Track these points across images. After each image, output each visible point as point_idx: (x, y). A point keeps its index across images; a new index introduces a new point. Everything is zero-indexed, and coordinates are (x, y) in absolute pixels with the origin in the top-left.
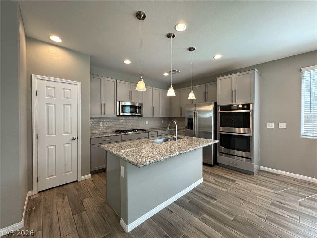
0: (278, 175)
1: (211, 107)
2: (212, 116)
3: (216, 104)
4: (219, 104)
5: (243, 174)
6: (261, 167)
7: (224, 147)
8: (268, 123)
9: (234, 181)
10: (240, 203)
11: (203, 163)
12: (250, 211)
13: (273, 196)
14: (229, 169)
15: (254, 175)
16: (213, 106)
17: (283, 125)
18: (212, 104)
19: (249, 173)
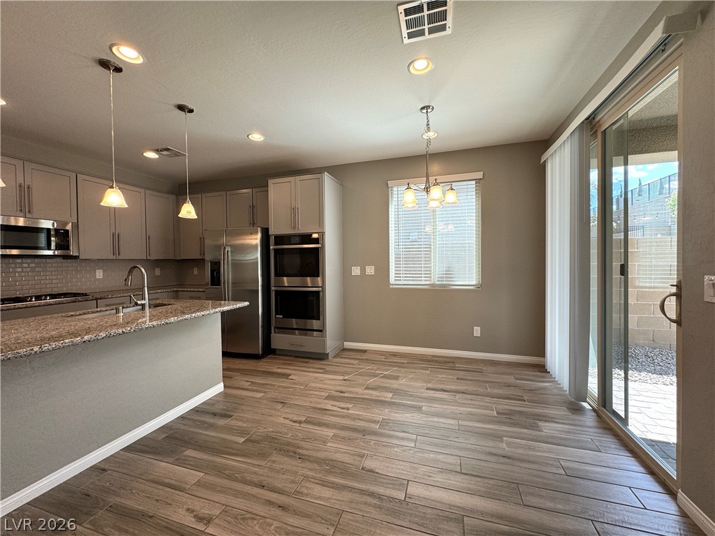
0: (364, 351)
1: (256, 240)
2: (257, 258)
3: (265, 233)
4: (273, 231)
5: (311, 361)
6: (346, 343)
7: (281, 317)
8: (353, 268)
9: (286, 376)
10: (275, 410)
11: (223, 352)
12: (284, 418)
13: (336, 385)
14: (291, 356)
15: (328, 358)
16: (259, 236)
17: (370, 270)
18: (257, 233)
19: (321, 357)
